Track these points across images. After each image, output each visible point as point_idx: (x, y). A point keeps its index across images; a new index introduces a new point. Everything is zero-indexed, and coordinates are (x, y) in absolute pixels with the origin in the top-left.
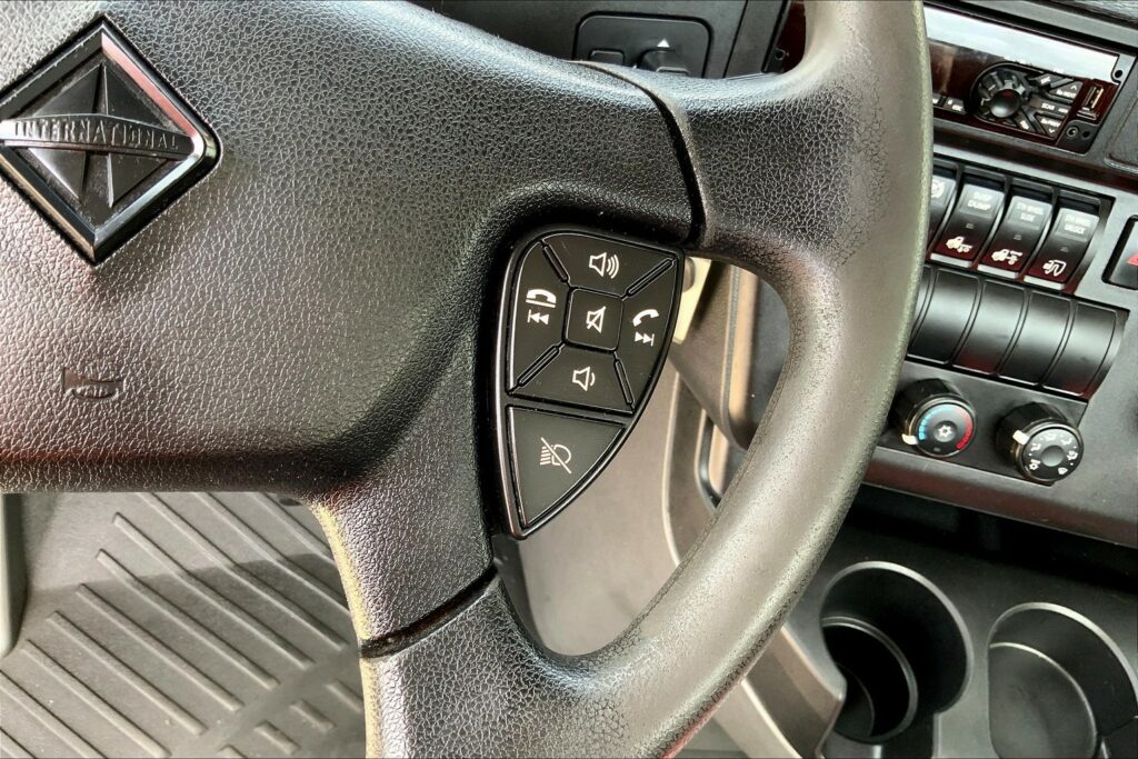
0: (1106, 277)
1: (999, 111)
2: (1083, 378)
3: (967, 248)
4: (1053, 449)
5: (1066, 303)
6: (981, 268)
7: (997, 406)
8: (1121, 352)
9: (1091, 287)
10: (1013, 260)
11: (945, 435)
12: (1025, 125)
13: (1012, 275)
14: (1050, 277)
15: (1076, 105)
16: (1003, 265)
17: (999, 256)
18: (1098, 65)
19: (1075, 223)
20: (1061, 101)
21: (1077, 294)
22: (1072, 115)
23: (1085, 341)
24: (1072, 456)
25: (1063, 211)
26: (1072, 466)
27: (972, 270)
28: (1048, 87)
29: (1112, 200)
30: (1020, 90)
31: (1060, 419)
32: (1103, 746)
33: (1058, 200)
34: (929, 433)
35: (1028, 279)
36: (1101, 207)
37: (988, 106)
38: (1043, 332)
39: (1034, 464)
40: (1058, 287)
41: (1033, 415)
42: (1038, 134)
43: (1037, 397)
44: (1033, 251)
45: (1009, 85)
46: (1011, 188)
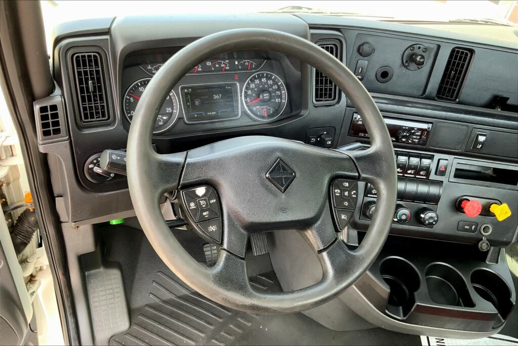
0: (436, 174)
1: (404, 140)
2: (435, 199)
3: (401, 171)
4: (431, 218)
5: (427, 181)
6: (405, 175)
7: (415, 209)
8: (443, 191)
9: (433, 177)
10: (412, 172)
11: (404, 217)
12: (410, 141)
13: (413, 176)
14: (422, 175)
15: (421, 136)
16: (410, 174)
17: (409, 172)
18: (425, 126)
19: (426, 162)
20: (417, 135)
21: (430, 178)
22: (420, 138)
23: (434, 190)
24: (436, 219)
25: (422, 160)
26: (436, 221)
27: (403, 176)
28: (414, 133)
29: (434, 155)
30: (408, 134)
31: (431, 210)
32: (460, 299)
33: (421, 157)
34: (400, 217)
35: (417, 176)
36: (431, 158)
37: (401, 139)
38: (423, 189)
39: (427, 222)
40: (425, 177)
41: (424, 210)
42: (413, 143)
43: (425, 205)
44: (417, 170)
45: (405, 134)
46: (409, 155)
